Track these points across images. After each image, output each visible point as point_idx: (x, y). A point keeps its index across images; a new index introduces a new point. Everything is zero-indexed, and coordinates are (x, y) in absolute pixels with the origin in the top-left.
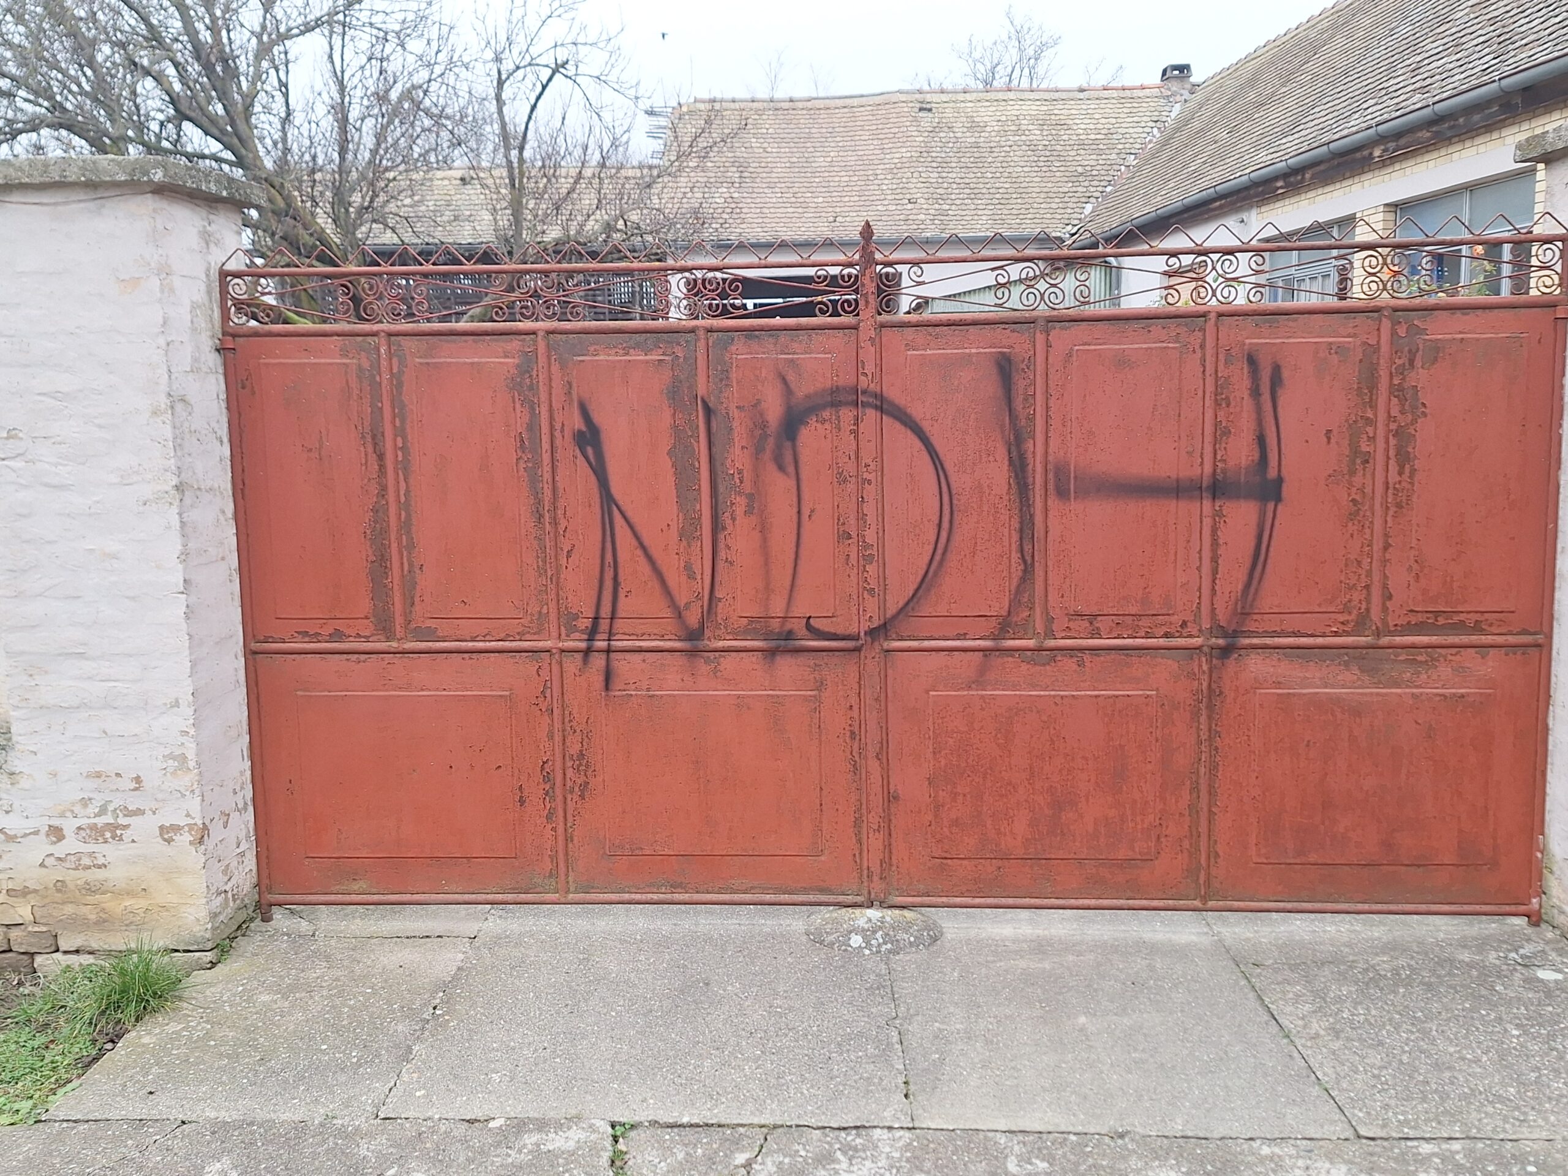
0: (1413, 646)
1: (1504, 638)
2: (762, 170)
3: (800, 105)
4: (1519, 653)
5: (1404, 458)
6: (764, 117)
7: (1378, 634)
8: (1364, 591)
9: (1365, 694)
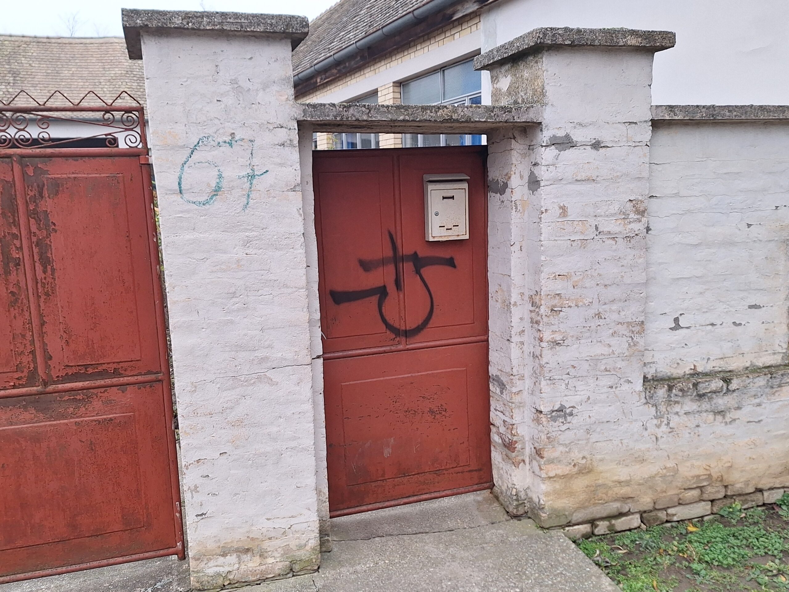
0: (72, 390)
1: (136, 377)
2: (28, 76)
3: (53, 41)
4: (148, 386)
5: (46, 262)
6: (30, 46)
7: (45, 384)
8: (31, 355)
9: (41, 426)
